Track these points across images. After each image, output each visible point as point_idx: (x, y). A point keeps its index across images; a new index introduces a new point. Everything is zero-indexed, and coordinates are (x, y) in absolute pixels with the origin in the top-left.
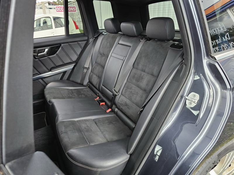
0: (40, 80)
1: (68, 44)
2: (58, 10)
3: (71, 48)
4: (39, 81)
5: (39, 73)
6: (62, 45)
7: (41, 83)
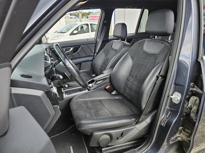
2: (90, 19)
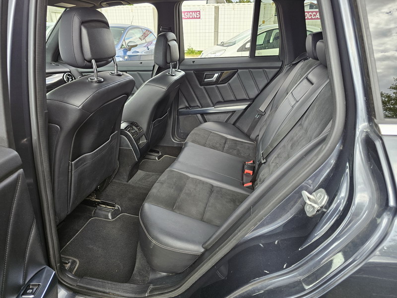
0: (199, 116)
1: (247, 70)
3: (251, 78)
4: (197, 117)
5: (200, 106)
6: (239, 71)
7: (199, 119)
